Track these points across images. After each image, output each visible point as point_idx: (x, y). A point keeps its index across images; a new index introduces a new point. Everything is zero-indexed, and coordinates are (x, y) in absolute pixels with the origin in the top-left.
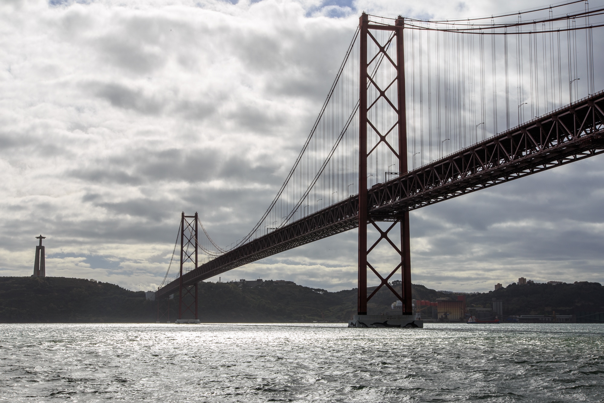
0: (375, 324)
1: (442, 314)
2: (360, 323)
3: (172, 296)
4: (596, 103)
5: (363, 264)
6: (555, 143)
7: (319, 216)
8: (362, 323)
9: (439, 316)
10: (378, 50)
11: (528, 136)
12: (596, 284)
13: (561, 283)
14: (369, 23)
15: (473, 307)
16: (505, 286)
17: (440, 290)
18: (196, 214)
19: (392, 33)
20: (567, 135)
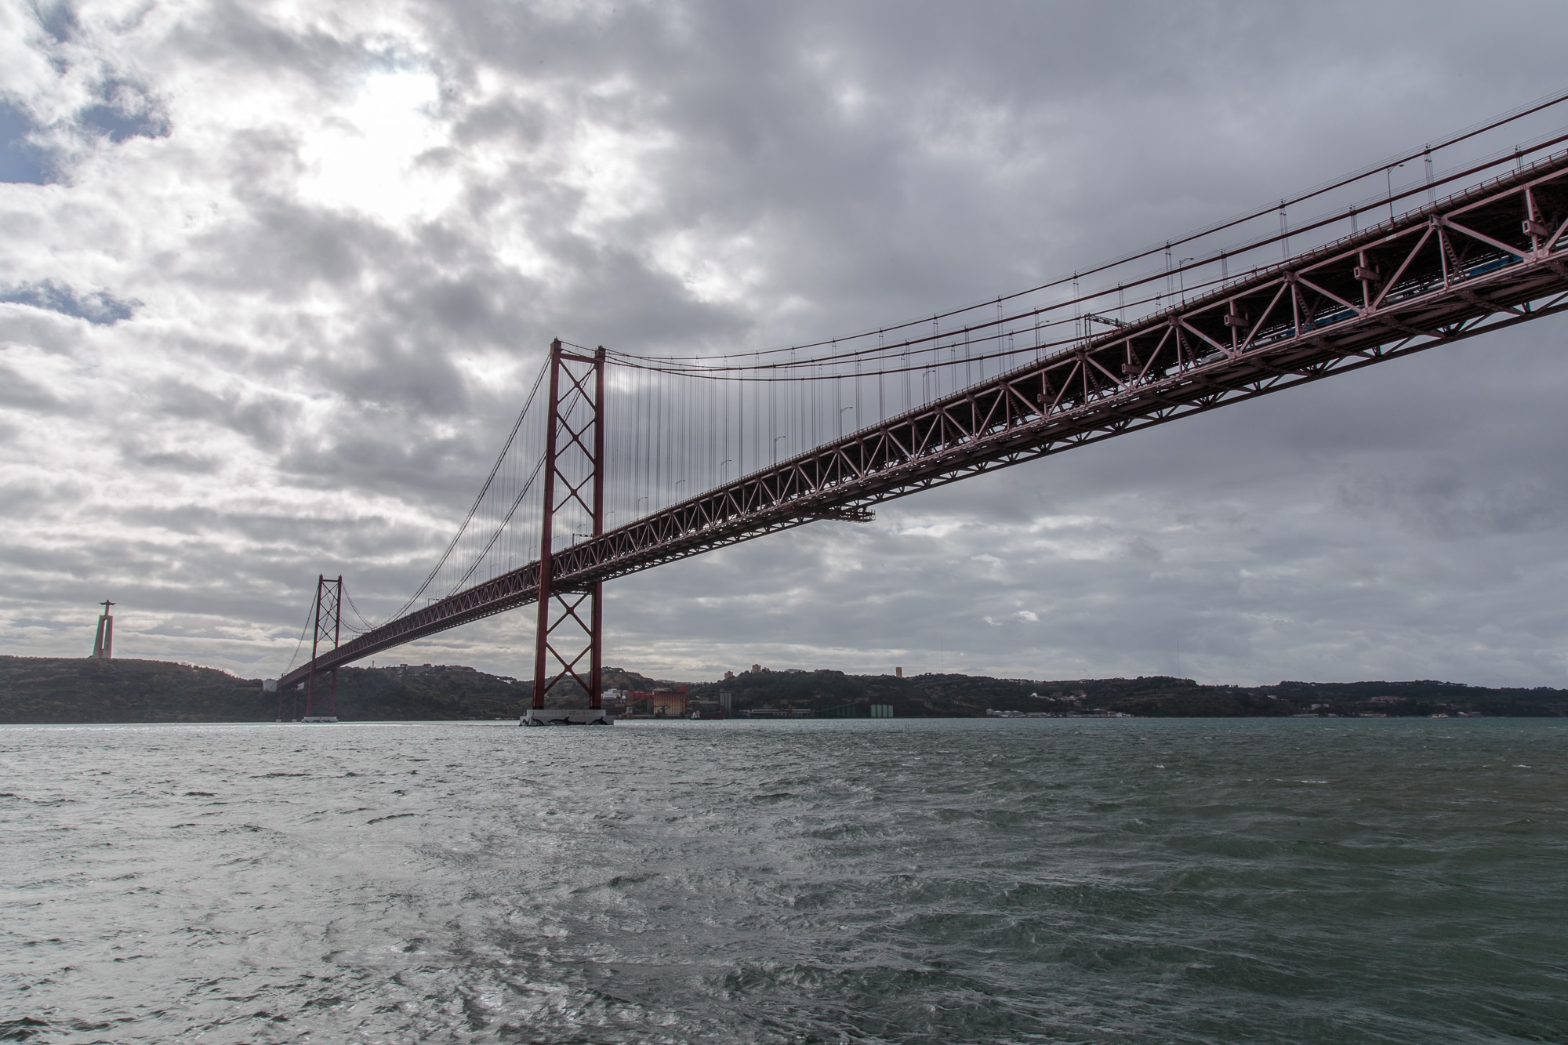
0: (553, 721)
1: (659, 708)
2: (534, 720)
3: (301, 686)
4: (891, 431)
5: (542, 646)
6: (795, 496)
7: (493, 585)
8: (537, 720)
9: (656, 711)
10: (573, 384)
11: (800, 472)
12: (838, 672)
13: (799, 671)
14: (563, 352)
15: (697, 699)
16: (736, 675)
17: (659, 679)
18: (340, 578)
19: (589, 366)
20: (810, 488)
